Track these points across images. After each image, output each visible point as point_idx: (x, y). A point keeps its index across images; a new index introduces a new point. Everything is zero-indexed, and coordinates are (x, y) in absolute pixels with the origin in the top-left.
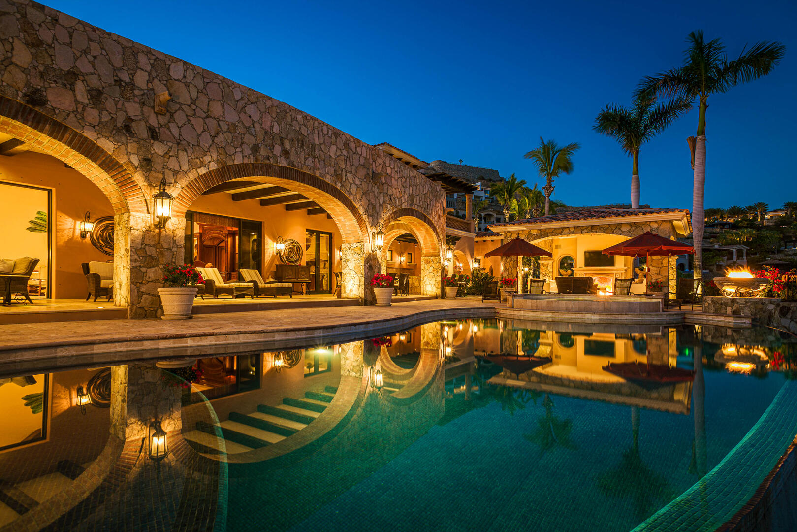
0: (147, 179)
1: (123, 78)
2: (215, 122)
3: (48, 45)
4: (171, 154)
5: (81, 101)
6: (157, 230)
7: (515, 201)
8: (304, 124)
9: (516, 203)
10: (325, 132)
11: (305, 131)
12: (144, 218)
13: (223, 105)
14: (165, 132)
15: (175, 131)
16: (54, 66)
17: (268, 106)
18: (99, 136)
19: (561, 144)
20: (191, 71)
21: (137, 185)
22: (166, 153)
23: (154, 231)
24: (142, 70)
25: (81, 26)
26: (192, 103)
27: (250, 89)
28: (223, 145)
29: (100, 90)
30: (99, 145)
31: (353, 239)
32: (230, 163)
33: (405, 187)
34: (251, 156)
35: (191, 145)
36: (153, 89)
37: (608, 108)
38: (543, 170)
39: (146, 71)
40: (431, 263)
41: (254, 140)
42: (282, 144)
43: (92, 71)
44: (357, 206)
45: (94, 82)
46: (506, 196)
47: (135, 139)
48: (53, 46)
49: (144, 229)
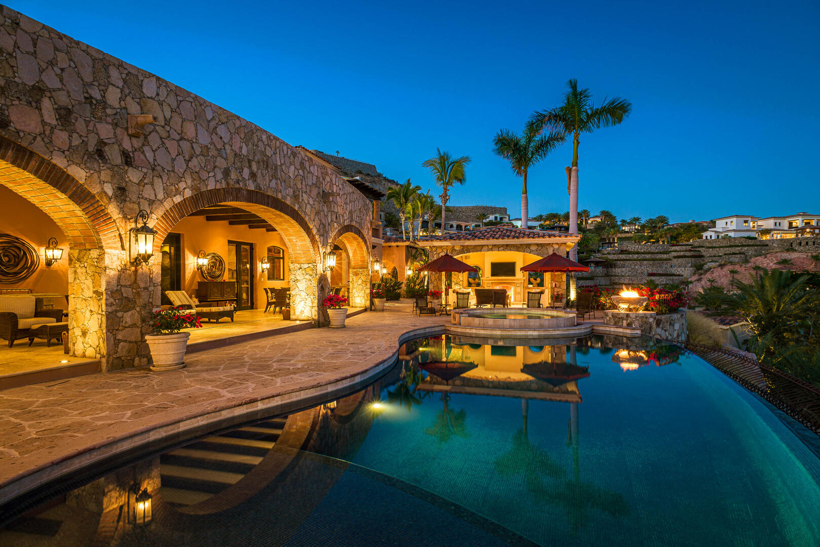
0: (122, 210)
1: (93, 96)
2: (189, 144)
3: (9, 54)
4: (146, 181)
5: (48, 121)
6: (133, 268)
7: (409, 205)
8: (268, 145)
9: (411, 206)
10: (285, 152)
11: (269, 152)
12: (119, 255)
13: (196, 126)
14: (139, 156)
15: (150, 155)
16: (16, 79)
17: (237, 126)
18: (70, 163)
19: (454, 156)
20: (164, 87)
21: (111, 218)
22: (141, 180)
23: (129, 270)
24: (114, 85)
25: (46, 32)
26: (166, 124)
27: (220, 108)
28: (197, 170)
29: (69, 109)
30: (69, 173)
31: (304, 259)
32: (203, 189)
33: (346, 203)
34: (223, 181)
35: (166, 171)
36: (126, 108)
37: (502, 133)
38: (440, 179)
39: (118, 87)
40: (360, 275)
41: (225, 163)
42: (250, 166)
43: (59, 86)
44: (311, 227)
45: (63, 99)
46: (403, 200)
47: (108, 165)
48: (14, 55)
49: (119, 268)
